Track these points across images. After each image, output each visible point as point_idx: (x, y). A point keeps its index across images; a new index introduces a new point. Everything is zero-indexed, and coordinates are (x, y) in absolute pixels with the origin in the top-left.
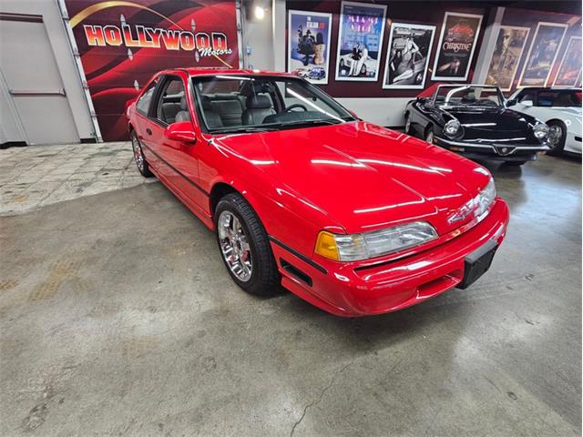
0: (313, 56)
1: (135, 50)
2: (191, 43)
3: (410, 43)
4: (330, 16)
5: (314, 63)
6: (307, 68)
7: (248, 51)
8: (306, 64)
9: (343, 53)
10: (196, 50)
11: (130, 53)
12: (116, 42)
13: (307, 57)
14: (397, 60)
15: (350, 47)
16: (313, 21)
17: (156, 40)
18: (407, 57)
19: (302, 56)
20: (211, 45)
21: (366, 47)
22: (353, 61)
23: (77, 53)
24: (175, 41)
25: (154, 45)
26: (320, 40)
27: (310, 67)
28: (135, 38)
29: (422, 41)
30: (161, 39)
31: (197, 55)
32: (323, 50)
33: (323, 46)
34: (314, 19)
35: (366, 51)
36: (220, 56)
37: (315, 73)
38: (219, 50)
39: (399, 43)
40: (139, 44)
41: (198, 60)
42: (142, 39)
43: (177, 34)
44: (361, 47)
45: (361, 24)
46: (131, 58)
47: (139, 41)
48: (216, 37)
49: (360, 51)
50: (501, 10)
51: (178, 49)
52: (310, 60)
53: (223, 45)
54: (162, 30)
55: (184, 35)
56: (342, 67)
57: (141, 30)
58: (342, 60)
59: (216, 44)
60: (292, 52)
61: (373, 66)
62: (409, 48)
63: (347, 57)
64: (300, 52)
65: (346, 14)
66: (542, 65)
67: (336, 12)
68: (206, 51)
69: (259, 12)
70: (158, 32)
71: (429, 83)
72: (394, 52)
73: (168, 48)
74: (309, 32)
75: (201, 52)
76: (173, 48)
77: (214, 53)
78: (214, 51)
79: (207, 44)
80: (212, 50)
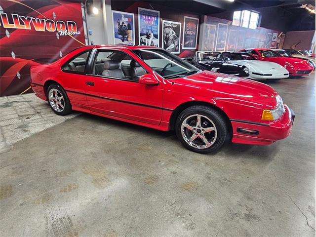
0: (127, 36)
1: (11, 30)
2: (53, 27)
3: (171, 31)
4: (133, 15)
5: (127, 40)
7: (90, 33)
8: (123, 41)
9: (142, 35)
10: (57, 31)
11: (7, 32)
13: (124, 37)
14: (167, 39)
15: (145, 32)
16: (125, 17)
17: (27, 24)
18: (171, 38)
20: (67, 29)
21: (152, 32)
22: (147, 39)
24: (42, 25)
26: (130, 28)
27: (126, 42)
28: (11, 22)
29: (176, 29)
30: (31, 24)
31: (57, 34)
32: (131, 33)
33: (131, 31)
34: (125, 16)
35: (152, 34)
36: (73, 35)
38: (72, 32)
39: (167, 30)
40: (14, 26)
41: (58, 38)
42: (17, 23)
43: (43, 21)
44: (150, 32)
45: (149, 20)
46: (8, 36)
47: (14, 24)
48: (70, 24)
49: (149, 34)
50: (206, 16)
51: (44, 30)
52: (125, 38)
53: (74, 29)
54: (32, 18)
55: (48, 22)
56: (142, 43)
57: (15, 17)
58: (141, 39)
59: (70, 28)
60: (115, 34)
61: (156, 42)
62: (171, 33)
63: (144, 37)
64: (119, 34)
65: (141, 14)
66: (222, 42)
67: (136, 13)
68: (63, 32)
69: (95, 10)
70: (29, 19)
71: (182, 51)
72: (165, 35)
73: (36, 30)
74: (123, 23)
75: (60, 33)
76: (40, 30)
77: (69, 34)
78: (69, 33)
79: (64, 28)
80: (68, 32)
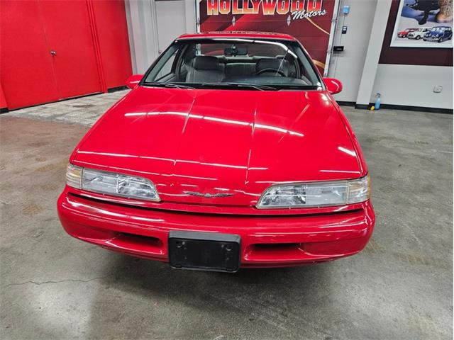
0: (436, 12)
1: (238, 17)
2: (287, 6)
5: (436, 20)
6: (423, 27)
7: (345, 11)
10: (290, 13)
11: (234, 20)
12: (225, 12)
13: (427, 14)
17: (256, 7)
19: (419, 12)
20: (306, 9)
23: (198, 22)
25: (254, 11)
27: (429, 26)
28: (240, 7)
30: (261, 6)
31: (289, 18)
36: (312, 18)
37: (435, 33)
38: (313, 13)
40: (242, 11)
41: (289, 23)
42: (246, 7)
46: (234, 24)
47: (243, 9)
51: (273, 13)
52: (430, 17)
53: (318, 6)
55: (280, 1)
59: (311, 6)
60: (404, 9)
64: (416, 8)
68: (299, 13)
73: (264, 14)
75: (294, 15)
76: (269, 13)
77: (307, 16)
78: (307, 14)
79: (301, 6)
80: (305, 13)
